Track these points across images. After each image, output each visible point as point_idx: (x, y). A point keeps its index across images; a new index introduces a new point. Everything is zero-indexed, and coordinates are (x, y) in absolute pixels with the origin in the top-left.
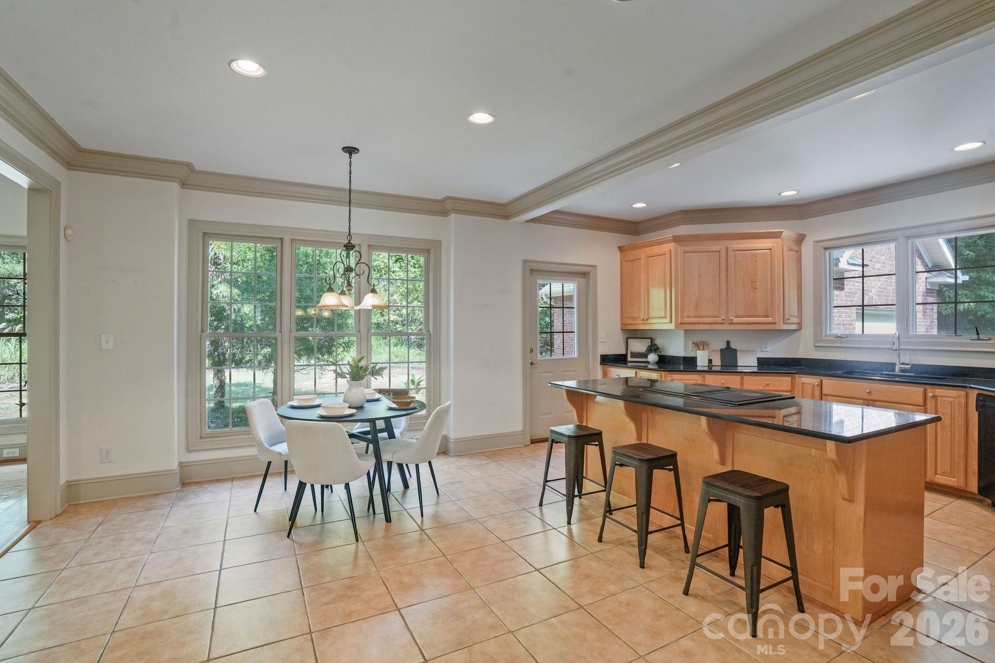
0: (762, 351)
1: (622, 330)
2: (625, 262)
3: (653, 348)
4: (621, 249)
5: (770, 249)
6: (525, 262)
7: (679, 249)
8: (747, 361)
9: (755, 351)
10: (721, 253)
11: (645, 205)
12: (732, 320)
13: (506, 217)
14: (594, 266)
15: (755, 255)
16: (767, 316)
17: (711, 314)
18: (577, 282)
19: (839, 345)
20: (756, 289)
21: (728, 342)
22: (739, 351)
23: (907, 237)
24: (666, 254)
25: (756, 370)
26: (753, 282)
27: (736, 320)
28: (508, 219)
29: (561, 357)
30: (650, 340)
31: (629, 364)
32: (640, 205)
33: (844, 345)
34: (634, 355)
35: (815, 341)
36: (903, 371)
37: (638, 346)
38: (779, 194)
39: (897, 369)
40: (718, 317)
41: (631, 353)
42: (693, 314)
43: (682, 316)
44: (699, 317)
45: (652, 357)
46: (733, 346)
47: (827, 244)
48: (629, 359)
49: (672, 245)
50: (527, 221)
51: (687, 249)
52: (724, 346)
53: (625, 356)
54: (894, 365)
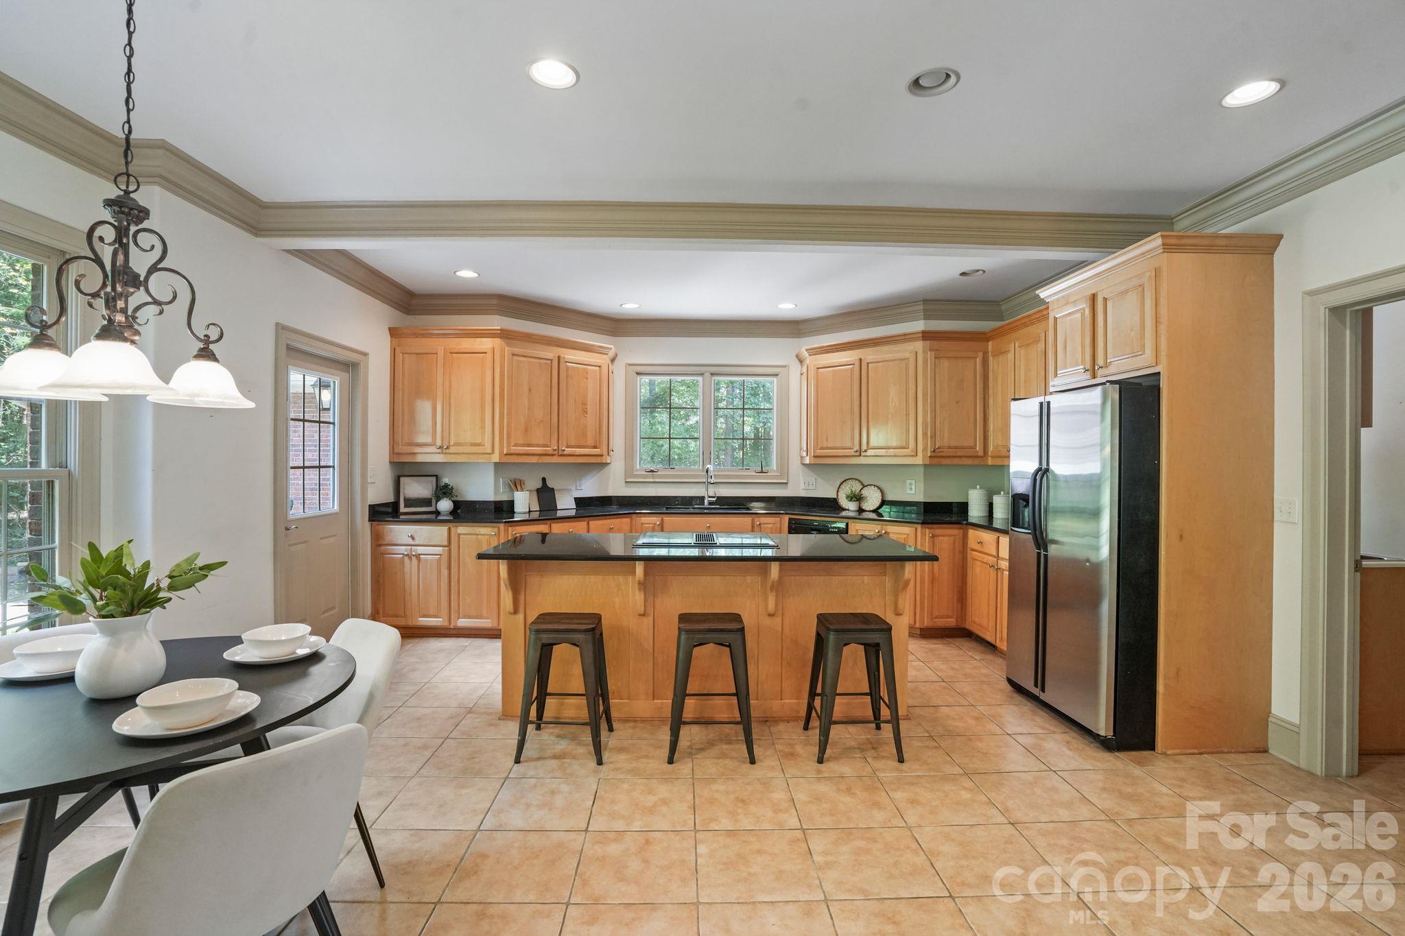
0: (576, 490)
1: (391, 463)
2: (403, 354)
3: (444, 491)
4: (393, 332)
5: (600, 367)
6: (280, 328)
7: (506, 348)
8: (565, 503)
9: (570, 490)
10: (553, 362)
11: (476, 275)
12: (564, 450)
13: (256, 230)
14: (366, 354)
15: (586, 372)
16: (595, 447)
17: (541, 442)
18: (339, 378)
19: (652, 480)
20: (587, 413)
21: (544, 479)
22: (559, 490)
23: (712, 374)
24: (486, 353)
25: (573, 513)
26: (585, 404)
27: (568, 451)
28: (257, 235)
29: (317, 512)
30: (434, 479)
31: (402, 517)
32: (467, 274)
33: (656, 480)
34: (410, 502)
35: (626, 476)
36: (710, 503)
37: (416, 489)
38: (621, 305)
39: (706, 502)
40: (548, 447)
41: (405, 500)
42: (521, 442)
43: (509, 443)
44: (529, 445)
45: (445, 505)
46: (550, 484)
47: (640, 369)
48: (403, 509)
49: (497, 342)
50: (288, 251)
51: (516, 350)
52: (539, 485)
53: (395, 505)
54: (703, 498)
